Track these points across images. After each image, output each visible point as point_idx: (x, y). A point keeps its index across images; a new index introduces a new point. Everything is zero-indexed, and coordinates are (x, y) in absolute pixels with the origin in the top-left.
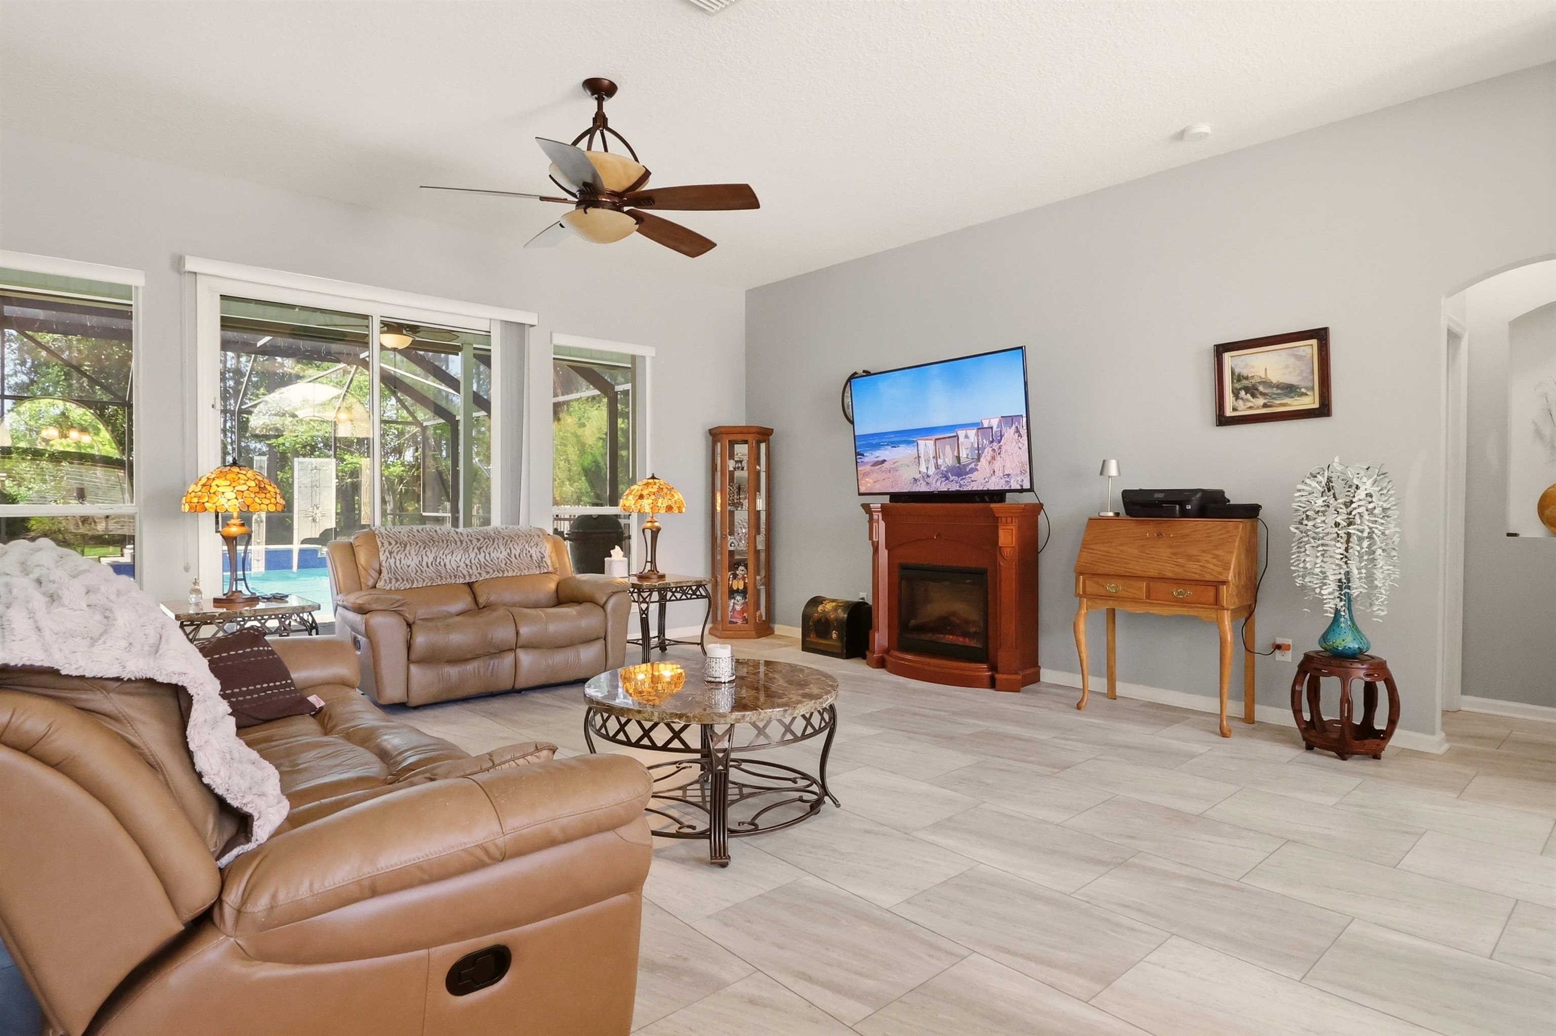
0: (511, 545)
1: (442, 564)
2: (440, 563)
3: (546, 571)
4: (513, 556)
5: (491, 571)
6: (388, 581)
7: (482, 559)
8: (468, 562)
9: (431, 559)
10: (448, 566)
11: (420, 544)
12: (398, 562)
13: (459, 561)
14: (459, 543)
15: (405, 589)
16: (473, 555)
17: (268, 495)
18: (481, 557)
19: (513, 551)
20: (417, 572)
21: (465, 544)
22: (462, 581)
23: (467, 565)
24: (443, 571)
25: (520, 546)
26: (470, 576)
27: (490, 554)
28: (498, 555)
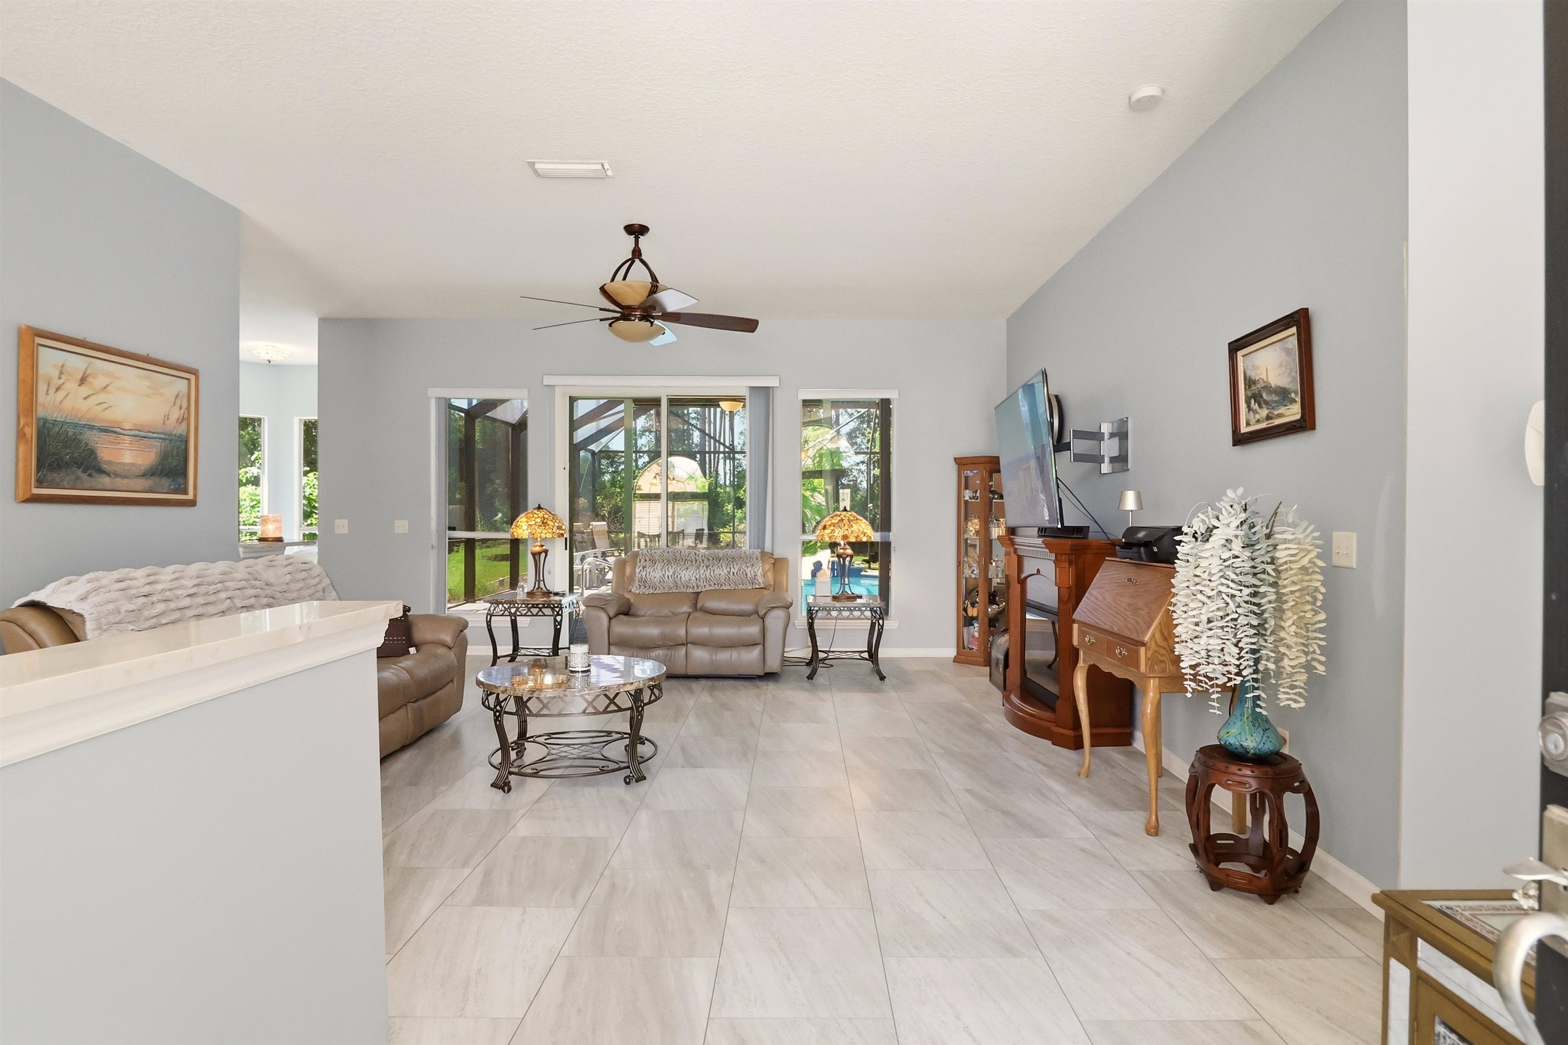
0: (732, 565)
1: (679, 577)
2: (677, 576)
3: (757, 587)
4: (731, 573)
5: (713, 585)
6: (638, 587)
7: (708, 575)
8: (697, 576)
9: (671, 573)
10: (683, 579)
11: (665, 561)
12: (648, 574)
13: (691, 575)
14: (694, 562)
15: (648, 594)
16: (702, 572)
17: (547, 527)
18: (708, 573)
19: (733, 570)
20: (661, 582)
21: (698, 562)
22: (691, 590)
23: (697, 579)
24: (679, 582)
25: (738, 567)
26: (698, 586)
27: (714, 570)
28: (720, 572)
